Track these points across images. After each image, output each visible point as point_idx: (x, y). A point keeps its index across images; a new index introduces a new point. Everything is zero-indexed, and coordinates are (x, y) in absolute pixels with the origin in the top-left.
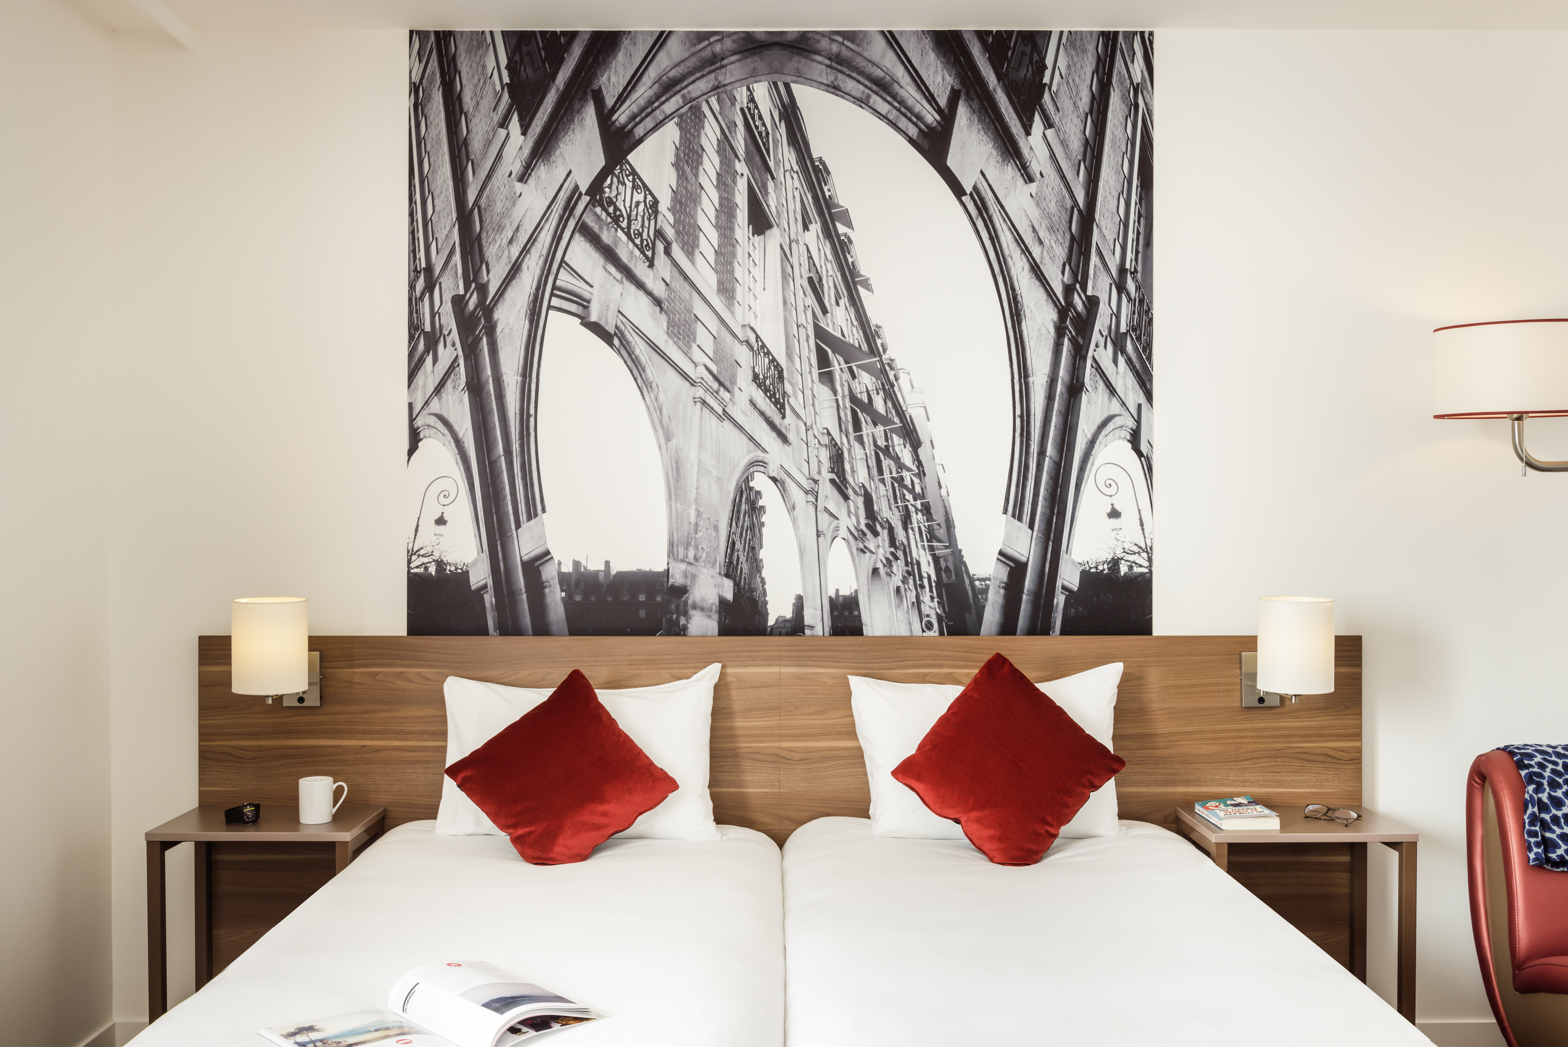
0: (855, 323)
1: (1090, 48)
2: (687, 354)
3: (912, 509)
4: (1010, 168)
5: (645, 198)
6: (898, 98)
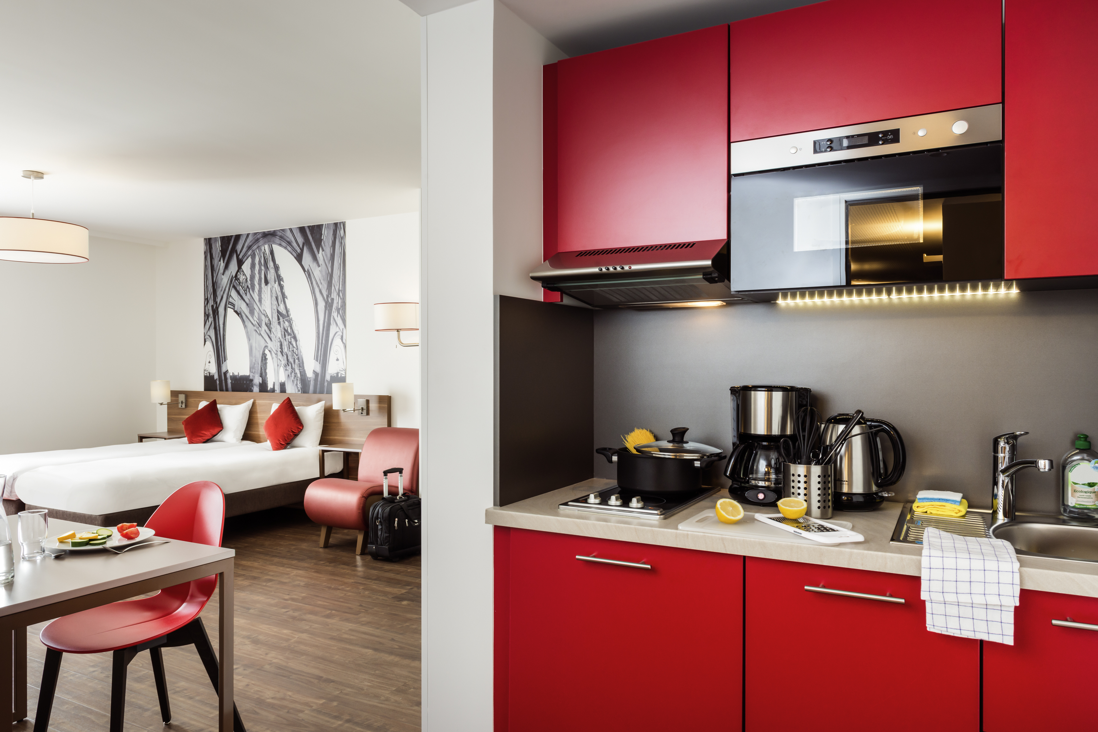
0: (285, 308)
1: (332, 228)
2: (253, 318)
3: (295, 358)
4: (315, 263)
5: (245, 277)
6: (292, 246)
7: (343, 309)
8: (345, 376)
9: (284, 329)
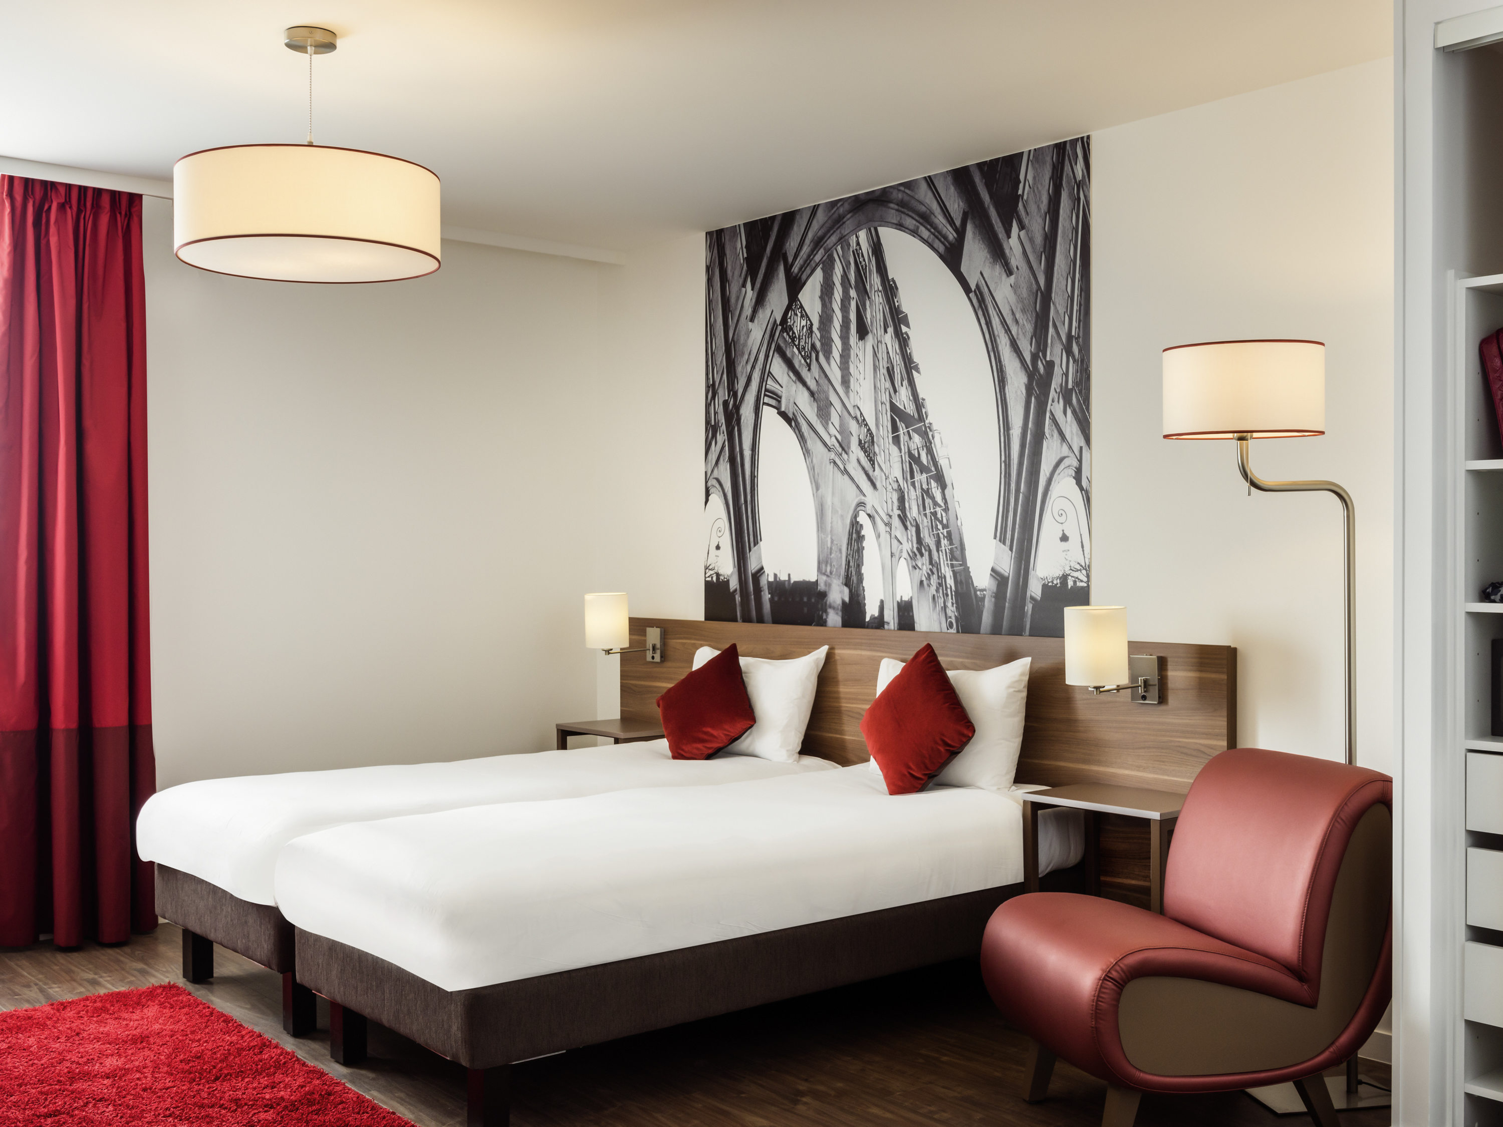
0: (911, 398)
1: (1048, 159)
2: (826, 429)
3: (941, 536)
4: (998, 266)
5: (807, 323)
6: (934, 225)
7: (1080, 392)
8: (1088, 586)
9: (911, 455)
